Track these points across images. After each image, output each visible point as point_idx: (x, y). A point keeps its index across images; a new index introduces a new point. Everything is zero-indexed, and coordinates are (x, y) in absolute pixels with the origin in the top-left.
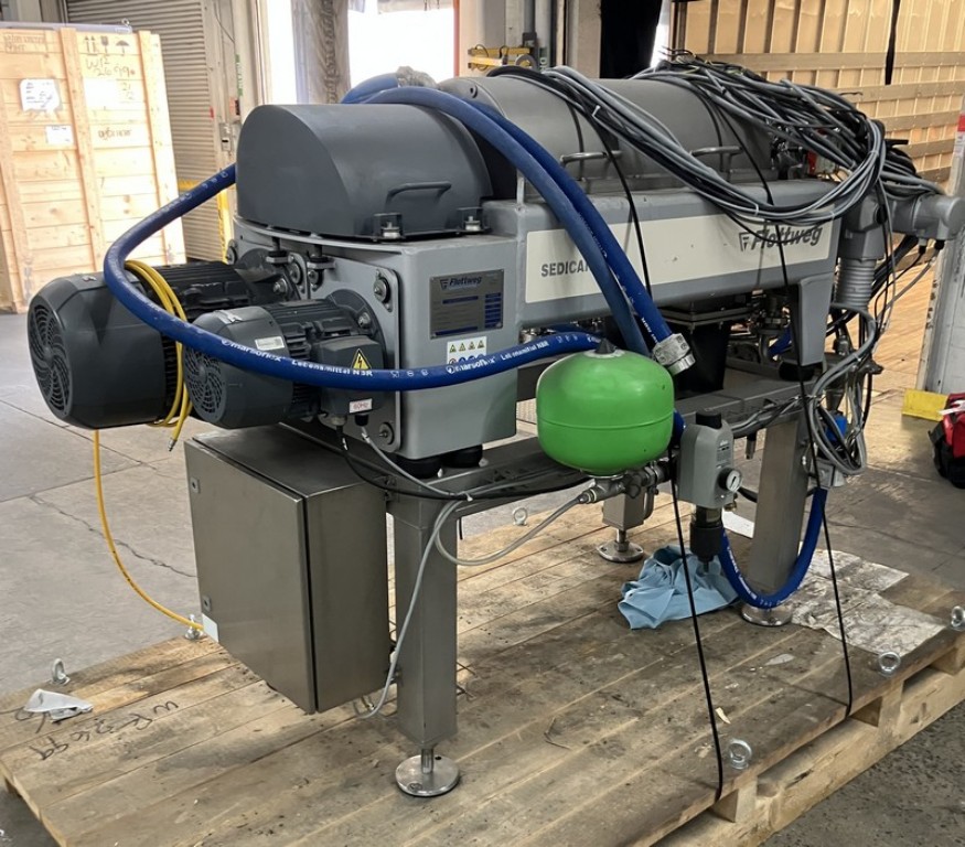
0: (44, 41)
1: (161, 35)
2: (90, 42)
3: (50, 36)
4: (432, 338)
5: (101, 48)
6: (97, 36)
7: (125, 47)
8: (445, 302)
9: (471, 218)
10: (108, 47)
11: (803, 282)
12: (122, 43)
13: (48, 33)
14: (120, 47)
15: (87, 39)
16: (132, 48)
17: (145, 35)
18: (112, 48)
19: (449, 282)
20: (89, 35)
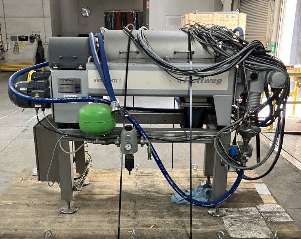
0: (208, 17)
1: (247, 14)
2: (223, 17)
3: (210, 16)
4: (59, 93)
5: (226, 18)
6: (225, 15)
7: (234, 18)
8: (62, 85)
9: (81, 66)
10: (228, 18)
11: (214, 96)
12: (233, 17)
13: (210, 15)
14: (232, 18)
15: (222, 16)
16: (236, 18)
17: (242, 14)
18: (230, 18)
19: (63, 80)
20: (223, 15)
